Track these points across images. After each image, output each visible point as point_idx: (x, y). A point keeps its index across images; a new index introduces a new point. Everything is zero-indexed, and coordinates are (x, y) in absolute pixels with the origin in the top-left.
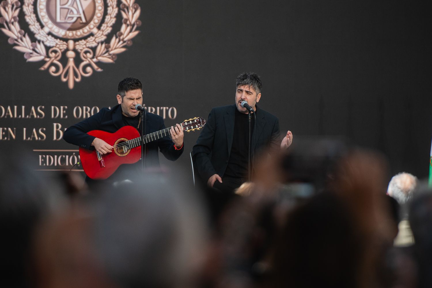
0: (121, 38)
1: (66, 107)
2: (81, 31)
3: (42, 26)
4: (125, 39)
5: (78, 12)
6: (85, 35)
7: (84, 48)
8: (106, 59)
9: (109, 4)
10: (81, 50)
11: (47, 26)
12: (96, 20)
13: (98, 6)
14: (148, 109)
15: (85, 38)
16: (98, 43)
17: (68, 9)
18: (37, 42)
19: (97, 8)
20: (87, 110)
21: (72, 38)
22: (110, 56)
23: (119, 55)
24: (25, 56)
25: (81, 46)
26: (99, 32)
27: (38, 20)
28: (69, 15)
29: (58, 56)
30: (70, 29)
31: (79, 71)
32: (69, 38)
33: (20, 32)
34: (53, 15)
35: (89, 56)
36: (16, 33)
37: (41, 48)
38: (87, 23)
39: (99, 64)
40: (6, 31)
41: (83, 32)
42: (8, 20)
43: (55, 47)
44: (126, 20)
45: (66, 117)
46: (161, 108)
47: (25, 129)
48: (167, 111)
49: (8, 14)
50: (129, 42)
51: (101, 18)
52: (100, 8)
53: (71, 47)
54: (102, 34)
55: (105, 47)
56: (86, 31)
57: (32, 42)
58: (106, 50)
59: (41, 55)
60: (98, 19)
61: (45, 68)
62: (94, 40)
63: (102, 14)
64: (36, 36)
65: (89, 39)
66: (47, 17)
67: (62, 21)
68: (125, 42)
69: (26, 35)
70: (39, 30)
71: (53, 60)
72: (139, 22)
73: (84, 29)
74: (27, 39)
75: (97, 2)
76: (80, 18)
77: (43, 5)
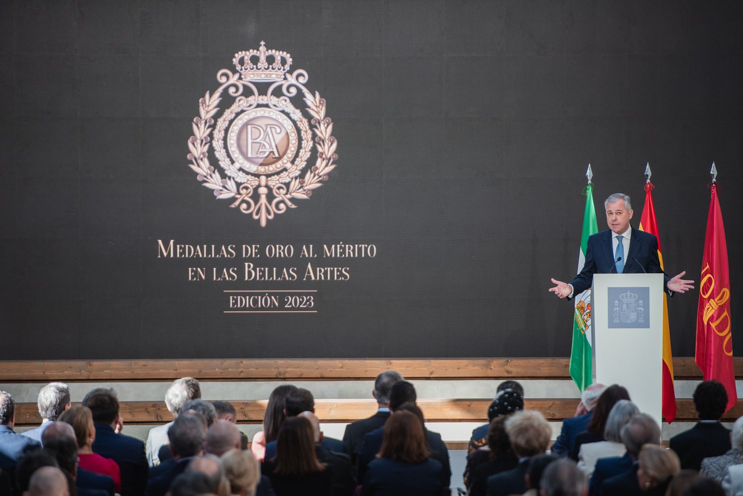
0: (317, 172)
1: (258, 246)
2: (274, 166)
3: (233, 162)
4: (320, 174)
5: (271, 146)
6: (278, 170)
7: (277, 184)
8: (301, 195)
9: (304, 138)
10: (274, 186)
11: (238, 161)
12: (290, 154)
13: (292, 140)
14: (345, 247)
15: (278, 173)
16: (292, 179)
17: (260, 143)
18: (227, 178)
19: (290, 142)
20: (280, 248)
21: (264, 173)
22: (305, 192)
23: (314, 191)
24: (215, 193)
25: (274, 182)
26: (293, 167)
27: (229, 156)
28: (260, 150)
29: (250, 192)
30: (261, 165)
31: (272, 208)
32: (261, 173)
33: (209, 168)
34: (244, 150)
35: (283, 192)
36: (205, 169)
37: (231, 185)
38: (279, 158)
39: (293, 200)
40: (194, 168)
41: (276, 168)
42: (197, 156)
43: (246, 183)
44: (322, 154)
45: (259, 256)
46: (360, 246)
47: (215, 269)
48: (366, 249)
49: (197, 150)
50: (325, 177)
51: (295, 152)
52: (294, 142)
53: (263, 183)
54: (296, 169)
55: (300, 182)
56: (278, 166)
57: (222, 178)
58: (300, 186)
59: (231, 191)
60: (292, 153)
61: (235, 205)
62: (288, 175)
63: (296, 148)
64: (226, 172)
65: (282, 174)
66: (237, 152)
67: (254, 156)
68: (320, 177)
69: (216, 171)
70: (229, 166)
71: (245, 197)
72: (336, 156)
73: (277, 163)
74: (217, 176)
75: (292, 136)
76: (273, 152)
77: (233, 139)
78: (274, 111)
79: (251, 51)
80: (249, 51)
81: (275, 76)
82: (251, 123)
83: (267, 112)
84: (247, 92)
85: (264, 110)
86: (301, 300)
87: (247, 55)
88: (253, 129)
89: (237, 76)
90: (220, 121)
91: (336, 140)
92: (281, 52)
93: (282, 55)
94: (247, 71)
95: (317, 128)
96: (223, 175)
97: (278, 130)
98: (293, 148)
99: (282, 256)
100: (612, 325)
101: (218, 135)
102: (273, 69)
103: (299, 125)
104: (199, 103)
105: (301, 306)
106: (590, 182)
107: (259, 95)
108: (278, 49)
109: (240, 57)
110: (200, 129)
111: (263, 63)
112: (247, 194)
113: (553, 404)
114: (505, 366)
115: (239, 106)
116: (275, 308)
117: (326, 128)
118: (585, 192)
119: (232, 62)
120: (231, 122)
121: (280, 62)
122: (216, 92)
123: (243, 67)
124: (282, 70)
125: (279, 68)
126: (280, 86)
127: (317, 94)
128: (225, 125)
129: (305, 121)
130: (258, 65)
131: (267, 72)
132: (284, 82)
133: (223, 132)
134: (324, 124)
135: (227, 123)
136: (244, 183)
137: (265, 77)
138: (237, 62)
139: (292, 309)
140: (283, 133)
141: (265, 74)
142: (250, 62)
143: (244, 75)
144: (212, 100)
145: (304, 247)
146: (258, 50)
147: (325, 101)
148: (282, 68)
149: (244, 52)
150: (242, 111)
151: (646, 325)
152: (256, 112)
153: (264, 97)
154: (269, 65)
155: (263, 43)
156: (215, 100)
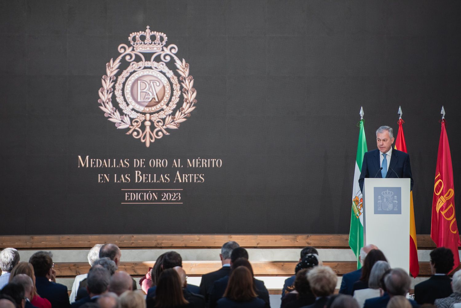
0: (183, 111)
1: (144, 160)
2: (155, 107)
3: (128, 105)
4: (186, 113)
5: (153, 94)
6: (158, 110)
7: (157, 119)
8: (173, 127)
9: (175, 89)
10: (155, 120)
11: (131, 104)
12: (166, 100)
13: (167, 90)
14: (201, 160)
15: (158, 112)
16: (167, 116)
17: (146, 92)
18: (124, 115)
20: (159, 161)
21: (149, 112)
22: (175, 124)
23: (181, 124)
24: (116, 125)
25: (155, 118)
26: (168, 108)
27: (125, 100)
28: (146, 97)
29: (139, 124)
30: (147, 106)
31: (153, 135)
32: (147, 112)
33: (112, 109)
34: (136, 97)
35: (161, 124)
36: (110, 109)
37: (127, 119)
38: (159, 102)
39: (167, 130)
40: (103, 108)
41: (156, 108)
42: (104, 101)
43: (137, 118)
44: (187, 99)
45: (144, 166)
46: (211, 160)
47: (116, 175)
48: (215, 162)
49: (104, 97)
50: (188, 115)
51: (169, 98)
52: (168, 91)
53: (148, 118)
54: (170, 109)
55: (172, 118)
56: (158, 107)
57: (121, 115)
58: (172, 120)
59: (127, 124)
60: (167, 99)
61: (129, 133)
62: (164, 113)
63: (170, 96)
64: (124, 111)
65: (160, 113)
66: (131, 98)
67: (143, 101)
68: (185, 114)
69: (117, 111)
70: (125, 107)
71: (135, 128)
72: (196, 101)
73: (157, 106)
74: (117, 114)
75: (166, 87)
76: (154, 98)
77: (129, 90)
78: (155, 71)
79: (140, 32)
80: (139, 32)
81: (156, 49)
82: (140, 79)
83: (151, 72)
84: (138, 59)
85: (148, 71)
86: (172, 195)
87: (138, 35)
88: (141, 83)
89: (131, 48)
90: (120, 78)
91: (196, 91)
92: (160, 33)
93: (161, 35)
94: (138, 45)
95: (183, 83)
96: (122, 113)
97: (158, 84)
98: (167, 96)
99: (160, 166)
100: (376, 212)
101: (119, 87)
102: (155, 44)
103: (171, 81)
104: (106, 66)
105: (172, 200)
106: (362, 118)
107: (146, 61)
108: (158, 31)
109: (133, 36)
110: (107, 83)
111: (148, 40)
112: (137, 126)
113: (338, 265)
114: (306, 239)
115: (132, 68)
116: (155, 201)
117: (190, 83)
118: (359, 125)
119: (128, 39)
120: (127, 78)
121: (159, 39)
122: (117, 59)
123: (135, 43)
124: (160, 45)
125: (159, 43)
126: (160, 55)
127: (184, 60)
128: (123, 80)
129: (176, 78)
130: (145, 41)
131: (151, 46)
132: (162, 52)
133: (121, 85)
134: (188, 80)
135: (124, 79)
136: (135, 118)
137: (149, 49)
138: (131, 39)
139: (167, 201)
140: (161, 86)
141: (149, 47)
142: (139, 39)
143: (136, 48)
144: (114, 65)
145: (175, 161)
146: (145, 32)
147: (189, 64)
148: (161, 43)
149: (135, 33)
150: (135, 72)
151: (399, 212)
152: (143, 72)
153: (149, 62)
154: (152, 41)
155: (148, 27)
156: (116, 64)
